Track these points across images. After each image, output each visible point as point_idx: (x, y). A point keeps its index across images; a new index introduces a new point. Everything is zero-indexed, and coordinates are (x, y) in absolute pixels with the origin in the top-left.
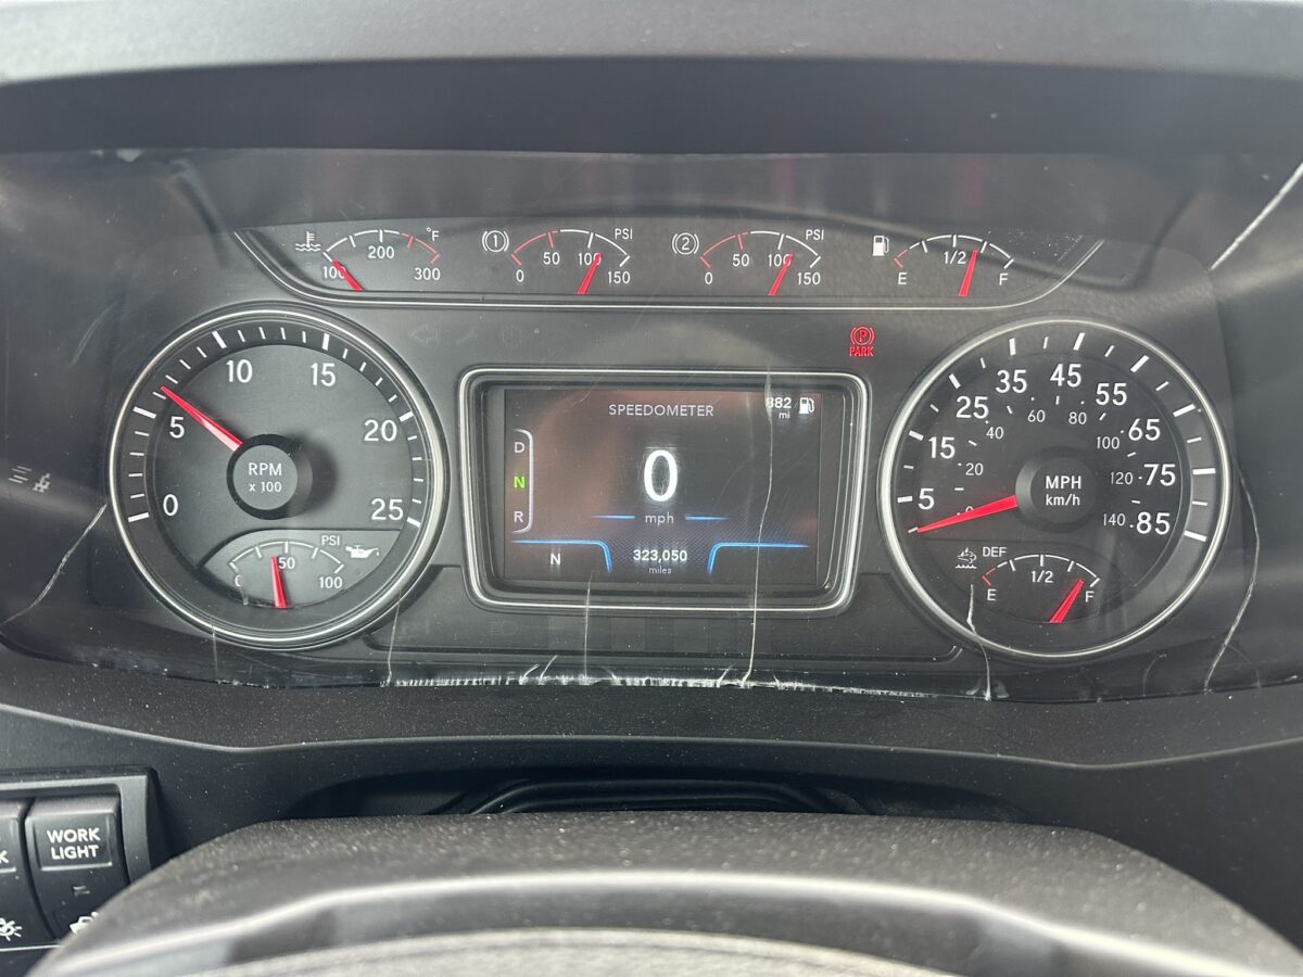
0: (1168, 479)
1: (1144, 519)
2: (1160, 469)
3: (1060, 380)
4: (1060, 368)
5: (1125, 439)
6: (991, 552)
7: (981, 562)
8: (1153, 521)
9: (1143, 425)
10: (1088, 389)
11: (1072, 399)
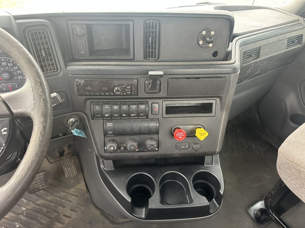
0: (20, 72)
1: (19, 77)
2: (19, 72)
3: (3, 64)
4: (3, 63)
5: (13, 69)
6: (3, 85)
7: (2, 86)
8: (20, 77)
9: (15, 67)
10: (7, 65)
11: (6, 66)
